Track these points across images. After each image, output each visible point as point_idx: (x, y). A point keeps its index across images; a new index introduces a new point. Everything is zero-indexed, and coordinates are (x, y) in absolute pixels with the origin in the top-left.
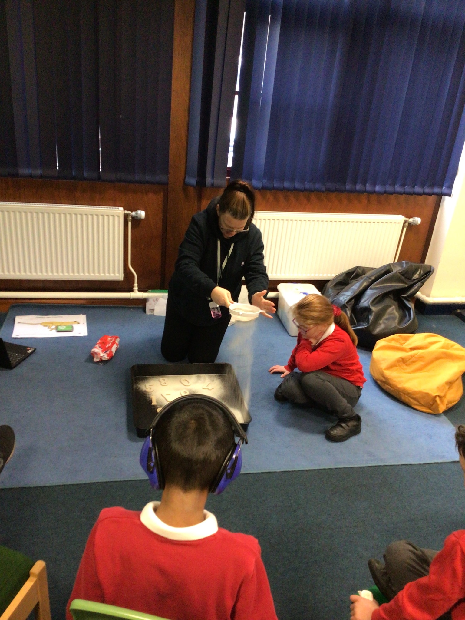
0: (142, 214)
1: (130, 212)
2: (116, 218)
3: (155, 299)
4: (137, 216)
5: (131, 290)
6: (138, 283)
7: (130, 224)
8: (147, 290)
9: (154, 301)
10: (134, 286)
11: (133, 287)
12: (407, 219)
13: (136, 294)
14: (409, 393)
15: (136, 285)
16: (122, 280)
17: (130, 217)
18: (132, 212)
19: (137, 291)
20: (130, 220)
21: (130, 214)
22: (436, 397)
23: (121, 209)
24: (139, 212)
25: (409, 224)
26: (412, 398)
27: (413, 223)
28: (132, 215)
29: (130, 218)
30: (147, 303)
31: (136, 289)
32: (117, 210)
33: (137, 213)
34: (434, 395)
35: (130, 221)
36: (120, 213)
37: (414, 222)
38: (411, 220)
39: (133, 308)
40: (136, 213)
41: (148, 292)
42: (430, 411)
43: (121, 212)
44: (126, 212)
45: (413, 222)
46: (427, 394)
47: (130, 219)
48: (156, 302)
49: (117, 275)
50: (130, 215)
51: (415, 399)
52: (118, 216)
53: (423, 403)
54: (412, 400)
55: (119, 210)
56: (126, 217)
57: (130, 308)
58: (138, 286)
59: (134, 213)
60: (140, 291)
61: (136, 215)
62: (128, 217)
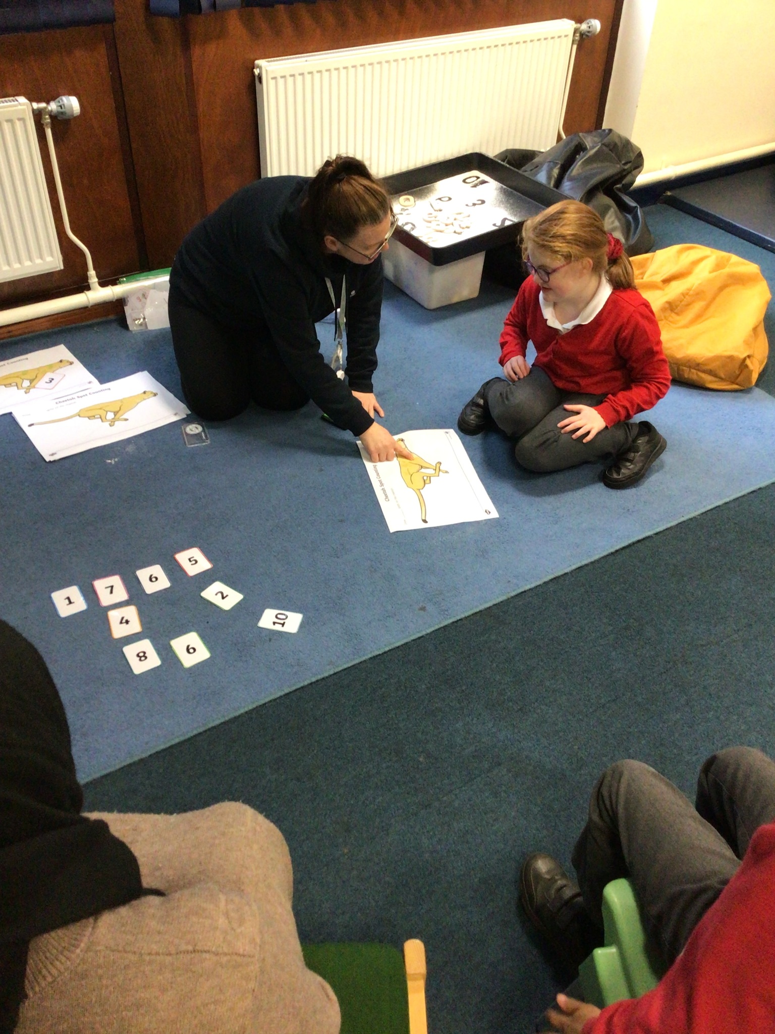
0: (72, 104)
1: (43, 105)
2: (18, 125)
3: (141, 296)
4: (63, 110)
5: (84, 286)
6: (95, 268)
7: (49, 132)
8: (118, 279)
9: (140, 300)
10: (89, 275)
11: (86, 278)
12: (578, 25)
13: (98, 294)
14: (698, 365)
15: (92, 273)
16: (62, 268)
17: (47, 117)
18: (48, 103)
19: (97, 284)
20: (47, 124)
21: (45, 108)
22: (744, 359)
23: (22, 100)
24: (64, 100)
25: (582, 35)
26: (704, 372)
27: (589, 32)
28: (52, 111)
29: (47, 119)
30: (126, 308)
31: (95, 282)
32: (15, 106)
33: (61, 103)
34: (742, 356)
35: (49, 125)
36: (24, 110)
37: (591, 29)
38: (584, 27)
39: (98, 324)
40: (58, 104)
41: (120, 283)
42: (735, 387)
43: (24, 107)
44: (35, 105)
45: (588, 29)
46: (731, 358)
47: (49, 120)
48: (143, 300)
49: (49, 259)
50: (47, 110)
51: (710, 372)
52: (22, 120)
53: (723, 376)
54: (703, 375)
55: (20, 104)
56: (38, 116)
57: (91, 326)
58: (98, 276)
59: (53, 106)
60: (103, 284)
61: (59, 109)
62: (43, 117)
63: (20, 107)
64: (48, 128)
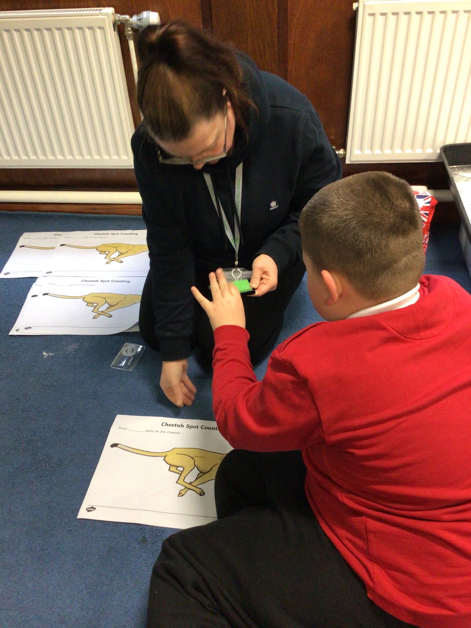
0: (150, 18)
1: (127, 17)
2: (98, 33)
4: (143, 24)
7: (131, 44)
17: (129, 29)
18: (131, 17)
21: (128, 20)
24: (145, 14)
28: (133, 24)
29: (129, 32)
33: (141, 17)
35: (131, 37)
36: (104, 20)
40: (139, 18)
43: (106, 16)
50: (129, 23)
52: (101, 28)
55: (101, 14)
56: (120, 28)
59: (134, 19)
61: (139, 23)
62: (126, 29)
63: (101, 17)
64: (130, 40)
